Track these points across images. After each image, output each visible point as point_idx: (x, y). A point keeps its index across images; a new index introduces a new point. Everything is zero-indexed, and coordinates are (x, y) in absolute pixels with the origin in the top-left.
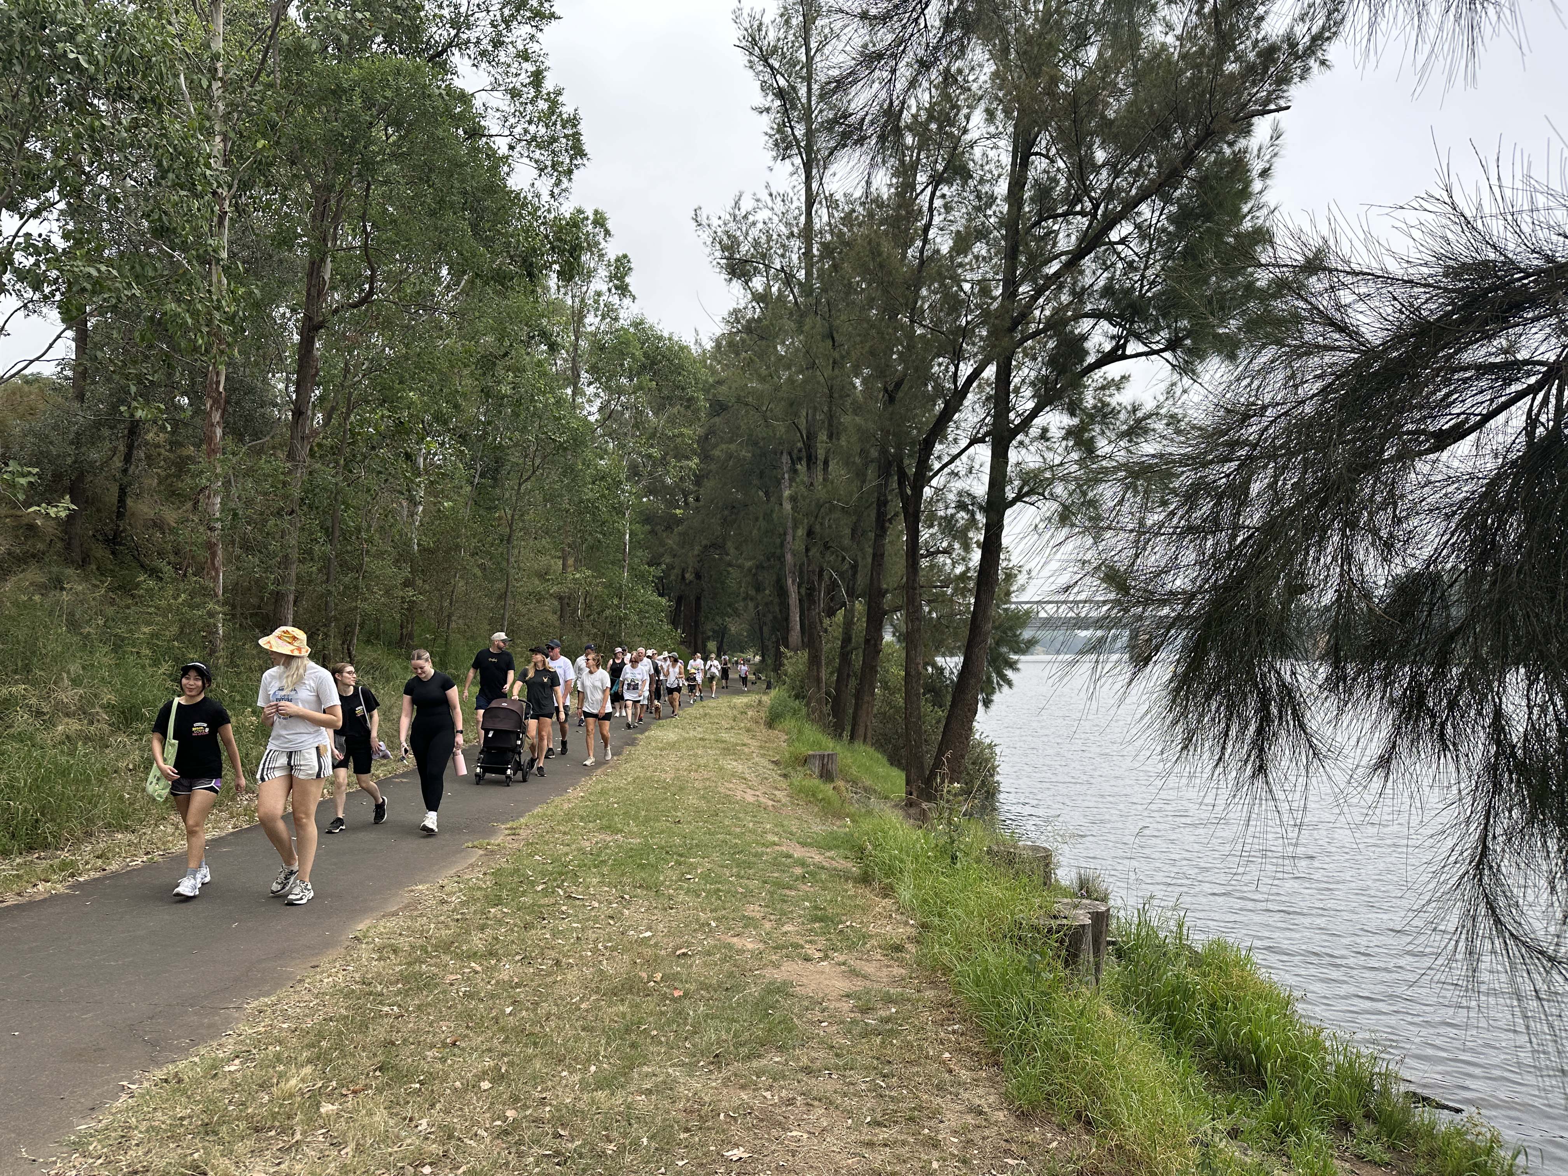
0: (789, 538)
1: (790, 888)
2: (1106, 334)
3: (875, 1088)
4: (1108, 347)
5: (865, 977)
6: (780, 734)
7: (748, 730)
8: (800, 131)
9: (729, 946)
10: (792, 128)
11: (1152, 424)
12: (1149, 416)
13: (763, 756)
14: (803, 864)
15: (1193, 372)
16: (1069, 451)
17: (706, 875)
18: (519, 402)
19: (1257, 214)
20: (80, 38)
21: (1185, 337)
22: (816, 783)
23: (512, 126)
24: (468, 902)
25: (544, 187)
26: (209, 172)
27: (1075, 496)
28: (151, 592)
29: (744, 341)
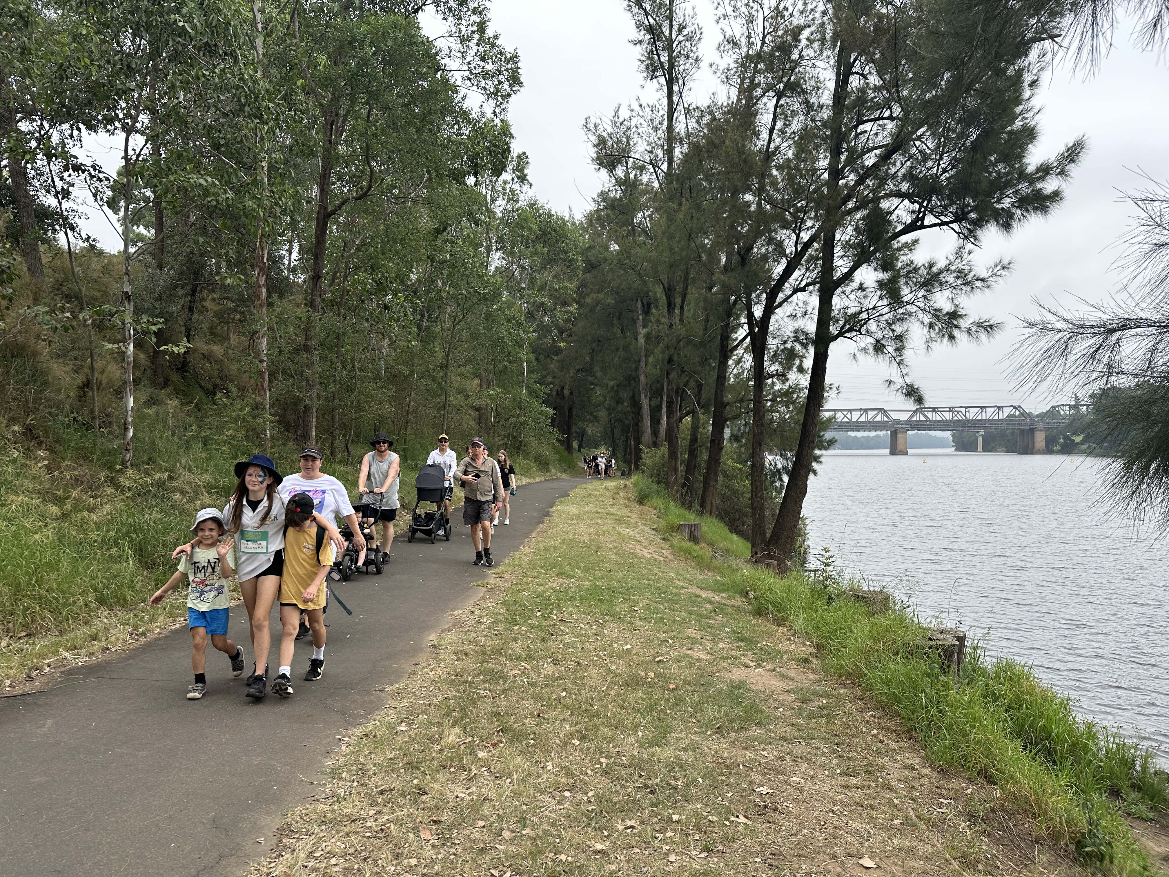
0: (643, 364)
1: (709, 618)
2: (907, 210)
3: (835, 751)
4: (908, 219)
5: (792, 679)
6: (650, 509)
7: (626, 506)
8: (664, 58)
9: (688, 656)
10: (658, 55)
11: (946, 277)
12: (941, 272)
13: (645, 525)
14: (710, 602)
15: (976, 238)
16: (881, 298)
17: (647, 608)
18: (454, 266)
19: (1026, 115)
20: (185, 10)
21: (970, 212)
22: (688, 544)
23: (469, 63)
24: (496, 622)
25: (489, 108)
26: (271, 105)
27: (885, 332)
28: (225, 406)
29: (608, 215)
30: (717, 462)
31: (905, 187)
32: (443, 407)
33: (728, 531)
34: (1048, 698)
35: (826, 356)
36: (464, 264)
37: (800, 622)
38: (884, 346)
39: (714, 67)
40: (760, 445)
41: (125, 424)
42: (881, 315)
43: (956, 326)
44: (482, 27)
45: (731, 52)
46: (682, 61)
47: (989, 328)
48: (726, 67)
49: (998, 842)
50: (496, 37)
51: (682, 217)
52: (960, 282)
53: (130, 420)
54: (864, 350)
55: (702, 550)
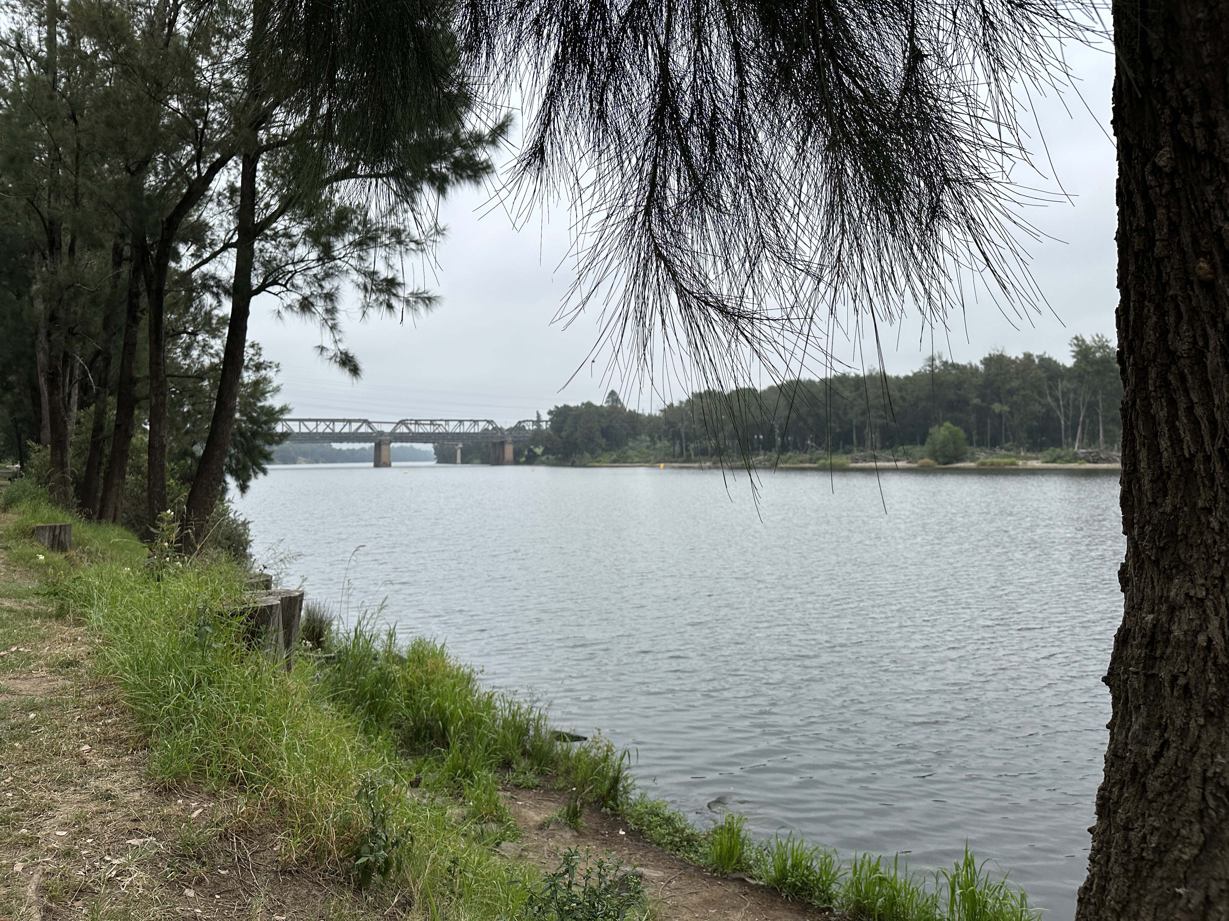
27: (313, 289)
35: (246, 311)
38: (312, 304)
42: (309, 268)
43: (394, 295)
47: (428, 300)
54: (290, 307)
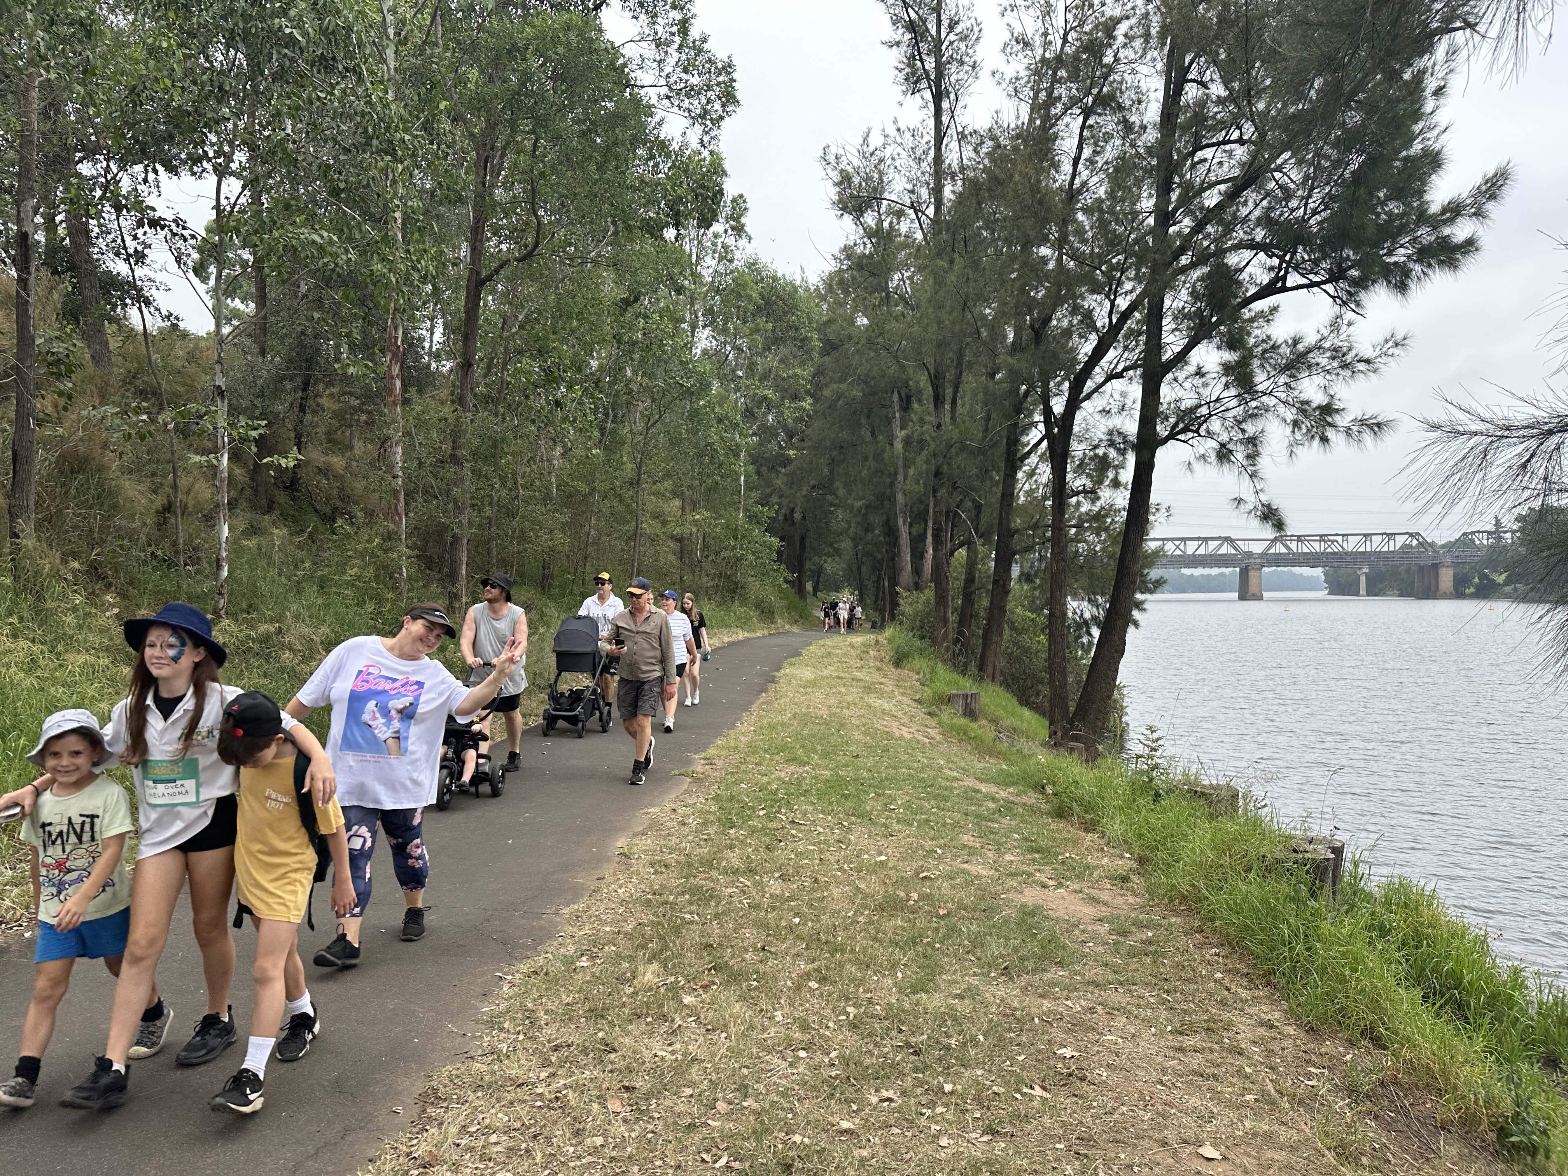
0: (900, 478)
1: (992, 821)
2: (1263, 266)
3: (1164, 1002)
4: (1265, 278)
5: (1106, 904)
6: (911, 674)
7: (879, 669)
8: (930, 64)
9: (964, 871)
10: (921, 60)
11: (1316, 358)
12: (1309, 350)
13: (903, 694)
14: (993, 799)
15: (1358, 304)
16: (1227, 386)
17: (908, 806)
18: (649, 348)
19: (1428, 135)
20: (293, 12)
21: (1350, 268)
22: (963, 721)
23: (668, 76)
24: (705, 824)
25: (694, 136)
26: (407, 137)
27: (1233, 433)
28: (348, 536)
29: (854, 278)
30: (1002, 610)
31: (1260, 234)
32: (634, 536)
33: (1016, 703)
34: (1457, 933)
35: (1151, 466)
36: (661, 346)
37: (1116, 827)
38: (1231, 452)
39: (998, 76)
40: (1061, 588)
41: (218, 560)
42: (1228, 410)
43: (1330, 425)
44: (684, 26)
45: (1020, 55)
46: (953, 68)
47: (1376, 427)
48: (1014, 75)
49: (1388, 1127)
50: (704, 40)
51: (954, 279)
52: (1335, 364)
53: (224, 554)
54: (1203, 457)
55: (981, 728)
